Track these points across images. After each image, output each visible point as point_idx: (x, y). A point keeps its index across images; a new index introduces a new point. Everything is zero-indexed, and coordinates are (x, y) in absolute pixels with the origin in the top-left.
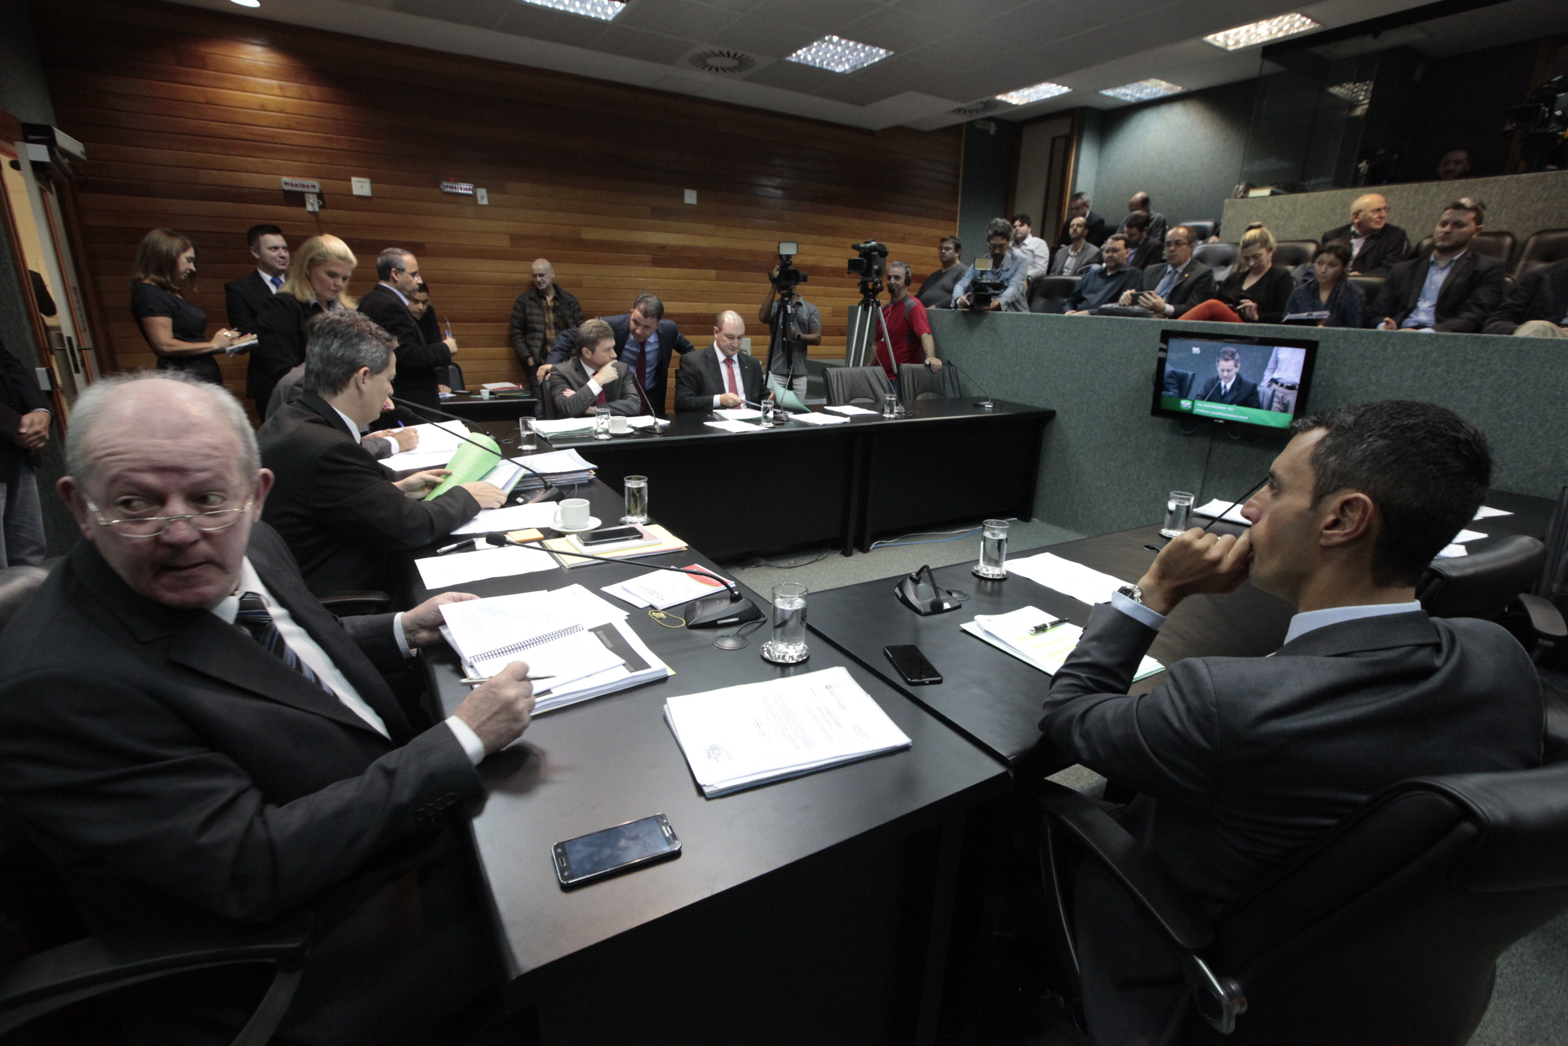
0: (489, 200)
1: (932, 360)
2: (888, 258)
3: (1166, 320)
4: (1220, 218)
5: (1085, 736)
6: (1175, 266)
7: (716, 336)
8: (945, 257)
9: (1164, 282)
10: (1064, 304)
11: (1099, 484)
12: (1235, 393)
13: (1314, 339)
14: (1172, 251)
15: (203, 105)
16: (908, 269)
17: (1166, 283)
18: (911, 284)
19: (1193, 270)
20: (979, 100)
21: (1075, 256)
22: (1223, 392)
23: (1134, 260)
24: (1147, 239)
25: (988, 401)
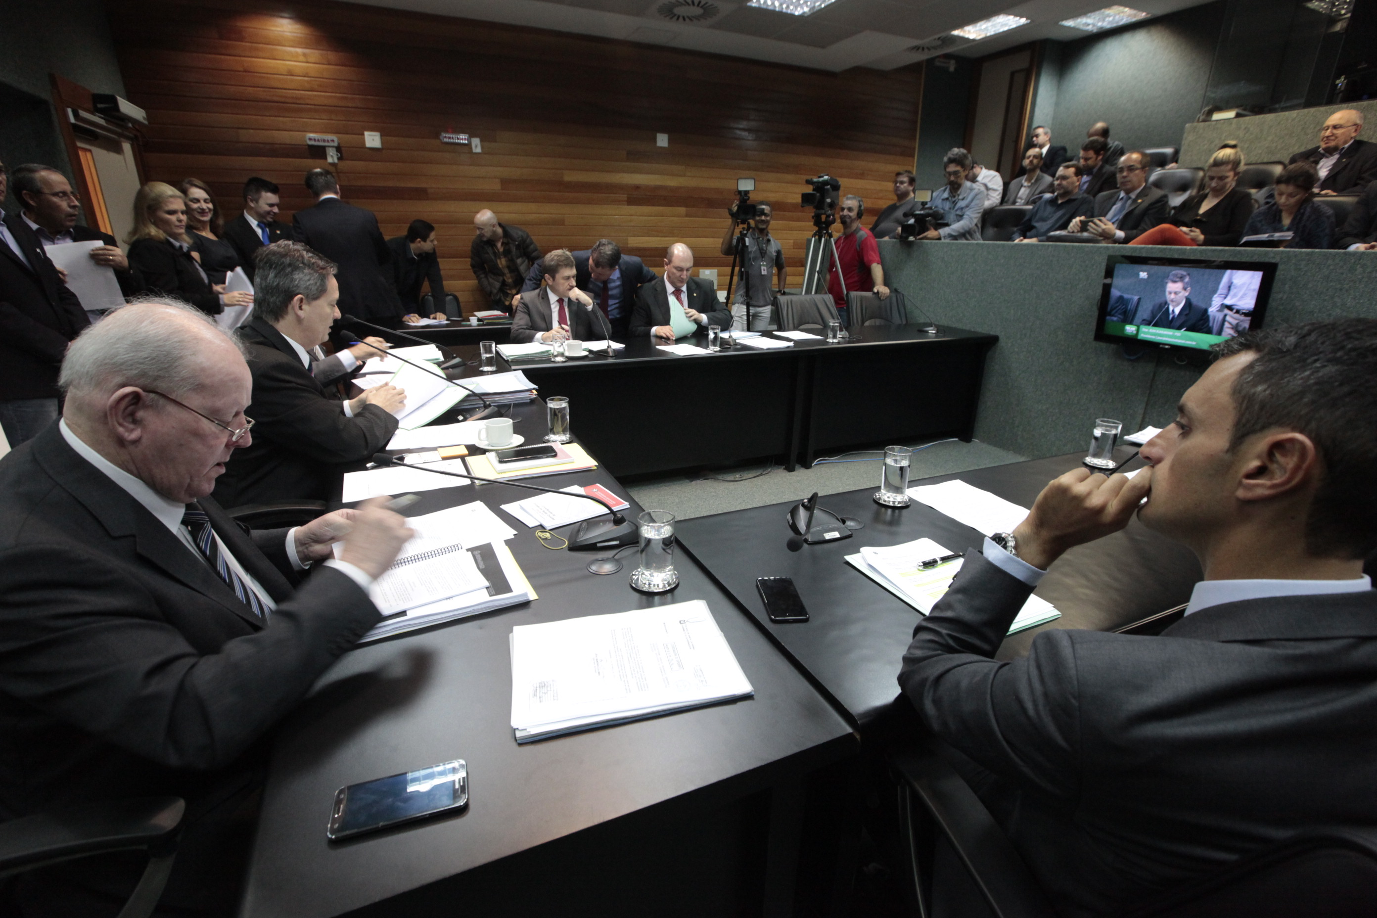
0: (482, 148)
1: (881, 288)
2: (841, 192)
3: (1117, 245)
4: (1180, 145)
5: (936, 702)
6: (1128, 192)
7: (666, 267)
8: (899, 190)
9: (1115, 209)
10: (1013, 233)
11: (1040, 408)
12: (1183, 319)
13: (1273, 261)
14: (1124, 177)
15: (241, 73)
16: (861, 203)
17: (1118, 208)
18: (863, 217)
19: (1146, 196)
20: (937, 36)
21: (1029, 187)
22: (1171, 316)
23: (1087, 188)
24: (1102, 167)
25: (932, 326)
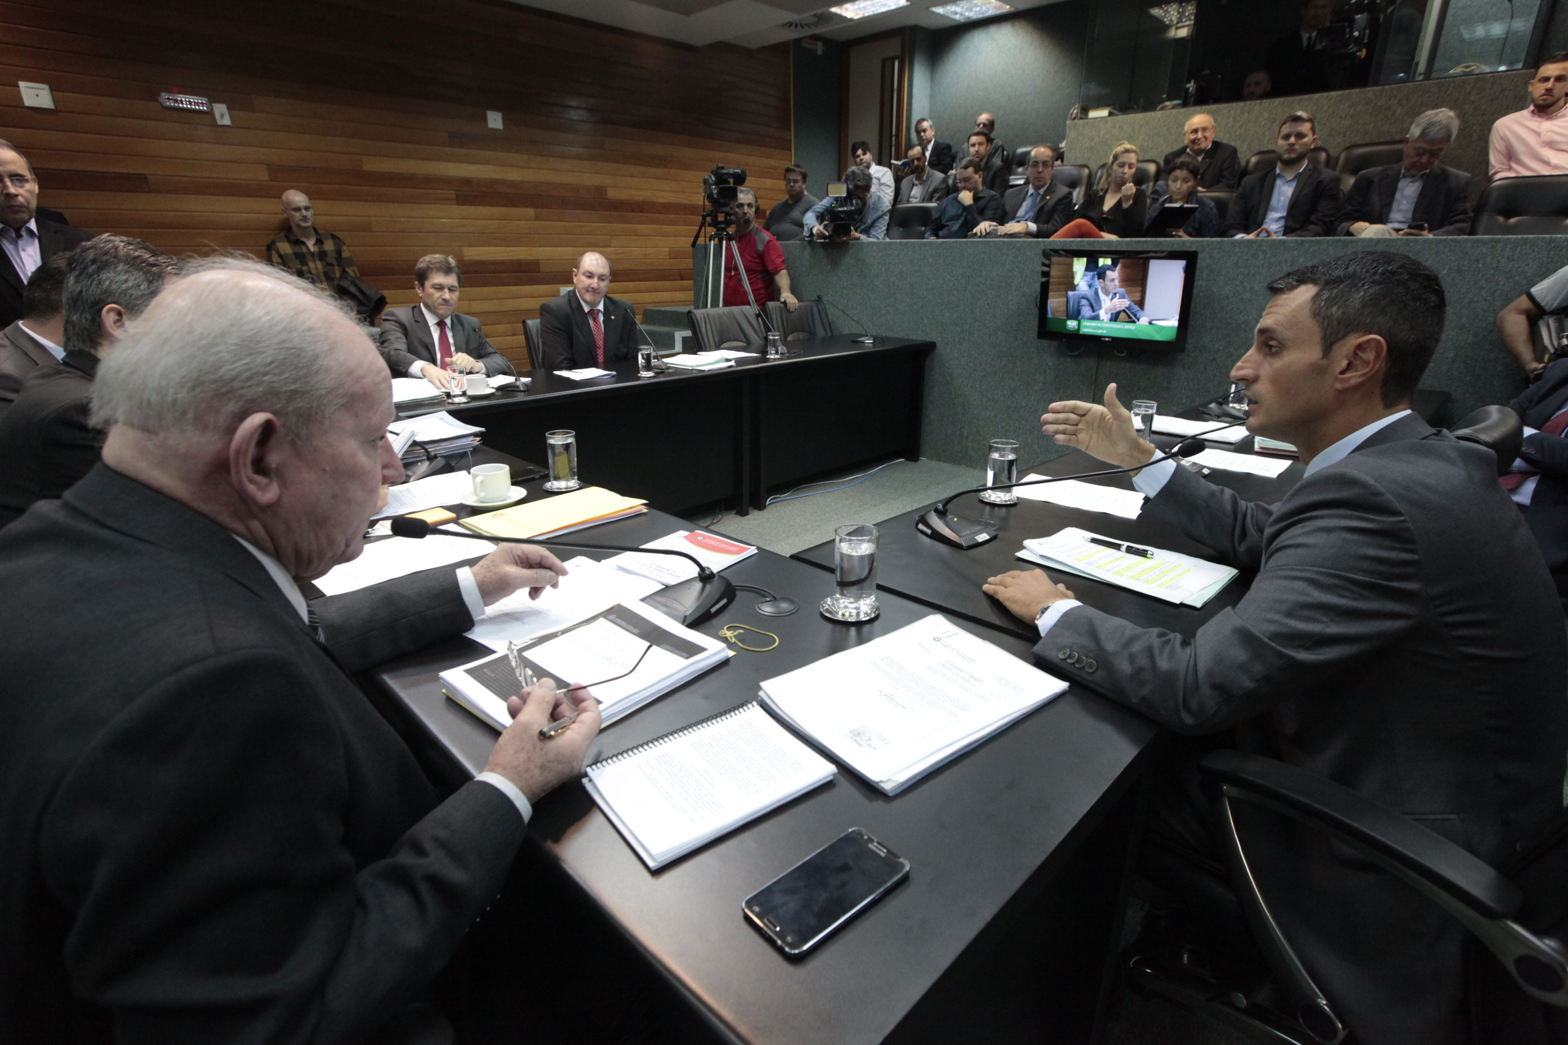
0: (232, 118)
1: (787, 298)
6: (1036, 188)
8: (792, 189)
9: (1027, 204)
10: (923, 231)
13: (1192, 250)
17: (1029, 206)
19: (1053, 192)
20: (812, 13)
21: (921, 185)
25: (867, 337)
